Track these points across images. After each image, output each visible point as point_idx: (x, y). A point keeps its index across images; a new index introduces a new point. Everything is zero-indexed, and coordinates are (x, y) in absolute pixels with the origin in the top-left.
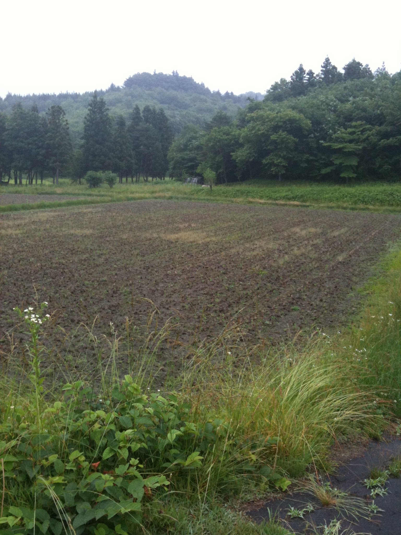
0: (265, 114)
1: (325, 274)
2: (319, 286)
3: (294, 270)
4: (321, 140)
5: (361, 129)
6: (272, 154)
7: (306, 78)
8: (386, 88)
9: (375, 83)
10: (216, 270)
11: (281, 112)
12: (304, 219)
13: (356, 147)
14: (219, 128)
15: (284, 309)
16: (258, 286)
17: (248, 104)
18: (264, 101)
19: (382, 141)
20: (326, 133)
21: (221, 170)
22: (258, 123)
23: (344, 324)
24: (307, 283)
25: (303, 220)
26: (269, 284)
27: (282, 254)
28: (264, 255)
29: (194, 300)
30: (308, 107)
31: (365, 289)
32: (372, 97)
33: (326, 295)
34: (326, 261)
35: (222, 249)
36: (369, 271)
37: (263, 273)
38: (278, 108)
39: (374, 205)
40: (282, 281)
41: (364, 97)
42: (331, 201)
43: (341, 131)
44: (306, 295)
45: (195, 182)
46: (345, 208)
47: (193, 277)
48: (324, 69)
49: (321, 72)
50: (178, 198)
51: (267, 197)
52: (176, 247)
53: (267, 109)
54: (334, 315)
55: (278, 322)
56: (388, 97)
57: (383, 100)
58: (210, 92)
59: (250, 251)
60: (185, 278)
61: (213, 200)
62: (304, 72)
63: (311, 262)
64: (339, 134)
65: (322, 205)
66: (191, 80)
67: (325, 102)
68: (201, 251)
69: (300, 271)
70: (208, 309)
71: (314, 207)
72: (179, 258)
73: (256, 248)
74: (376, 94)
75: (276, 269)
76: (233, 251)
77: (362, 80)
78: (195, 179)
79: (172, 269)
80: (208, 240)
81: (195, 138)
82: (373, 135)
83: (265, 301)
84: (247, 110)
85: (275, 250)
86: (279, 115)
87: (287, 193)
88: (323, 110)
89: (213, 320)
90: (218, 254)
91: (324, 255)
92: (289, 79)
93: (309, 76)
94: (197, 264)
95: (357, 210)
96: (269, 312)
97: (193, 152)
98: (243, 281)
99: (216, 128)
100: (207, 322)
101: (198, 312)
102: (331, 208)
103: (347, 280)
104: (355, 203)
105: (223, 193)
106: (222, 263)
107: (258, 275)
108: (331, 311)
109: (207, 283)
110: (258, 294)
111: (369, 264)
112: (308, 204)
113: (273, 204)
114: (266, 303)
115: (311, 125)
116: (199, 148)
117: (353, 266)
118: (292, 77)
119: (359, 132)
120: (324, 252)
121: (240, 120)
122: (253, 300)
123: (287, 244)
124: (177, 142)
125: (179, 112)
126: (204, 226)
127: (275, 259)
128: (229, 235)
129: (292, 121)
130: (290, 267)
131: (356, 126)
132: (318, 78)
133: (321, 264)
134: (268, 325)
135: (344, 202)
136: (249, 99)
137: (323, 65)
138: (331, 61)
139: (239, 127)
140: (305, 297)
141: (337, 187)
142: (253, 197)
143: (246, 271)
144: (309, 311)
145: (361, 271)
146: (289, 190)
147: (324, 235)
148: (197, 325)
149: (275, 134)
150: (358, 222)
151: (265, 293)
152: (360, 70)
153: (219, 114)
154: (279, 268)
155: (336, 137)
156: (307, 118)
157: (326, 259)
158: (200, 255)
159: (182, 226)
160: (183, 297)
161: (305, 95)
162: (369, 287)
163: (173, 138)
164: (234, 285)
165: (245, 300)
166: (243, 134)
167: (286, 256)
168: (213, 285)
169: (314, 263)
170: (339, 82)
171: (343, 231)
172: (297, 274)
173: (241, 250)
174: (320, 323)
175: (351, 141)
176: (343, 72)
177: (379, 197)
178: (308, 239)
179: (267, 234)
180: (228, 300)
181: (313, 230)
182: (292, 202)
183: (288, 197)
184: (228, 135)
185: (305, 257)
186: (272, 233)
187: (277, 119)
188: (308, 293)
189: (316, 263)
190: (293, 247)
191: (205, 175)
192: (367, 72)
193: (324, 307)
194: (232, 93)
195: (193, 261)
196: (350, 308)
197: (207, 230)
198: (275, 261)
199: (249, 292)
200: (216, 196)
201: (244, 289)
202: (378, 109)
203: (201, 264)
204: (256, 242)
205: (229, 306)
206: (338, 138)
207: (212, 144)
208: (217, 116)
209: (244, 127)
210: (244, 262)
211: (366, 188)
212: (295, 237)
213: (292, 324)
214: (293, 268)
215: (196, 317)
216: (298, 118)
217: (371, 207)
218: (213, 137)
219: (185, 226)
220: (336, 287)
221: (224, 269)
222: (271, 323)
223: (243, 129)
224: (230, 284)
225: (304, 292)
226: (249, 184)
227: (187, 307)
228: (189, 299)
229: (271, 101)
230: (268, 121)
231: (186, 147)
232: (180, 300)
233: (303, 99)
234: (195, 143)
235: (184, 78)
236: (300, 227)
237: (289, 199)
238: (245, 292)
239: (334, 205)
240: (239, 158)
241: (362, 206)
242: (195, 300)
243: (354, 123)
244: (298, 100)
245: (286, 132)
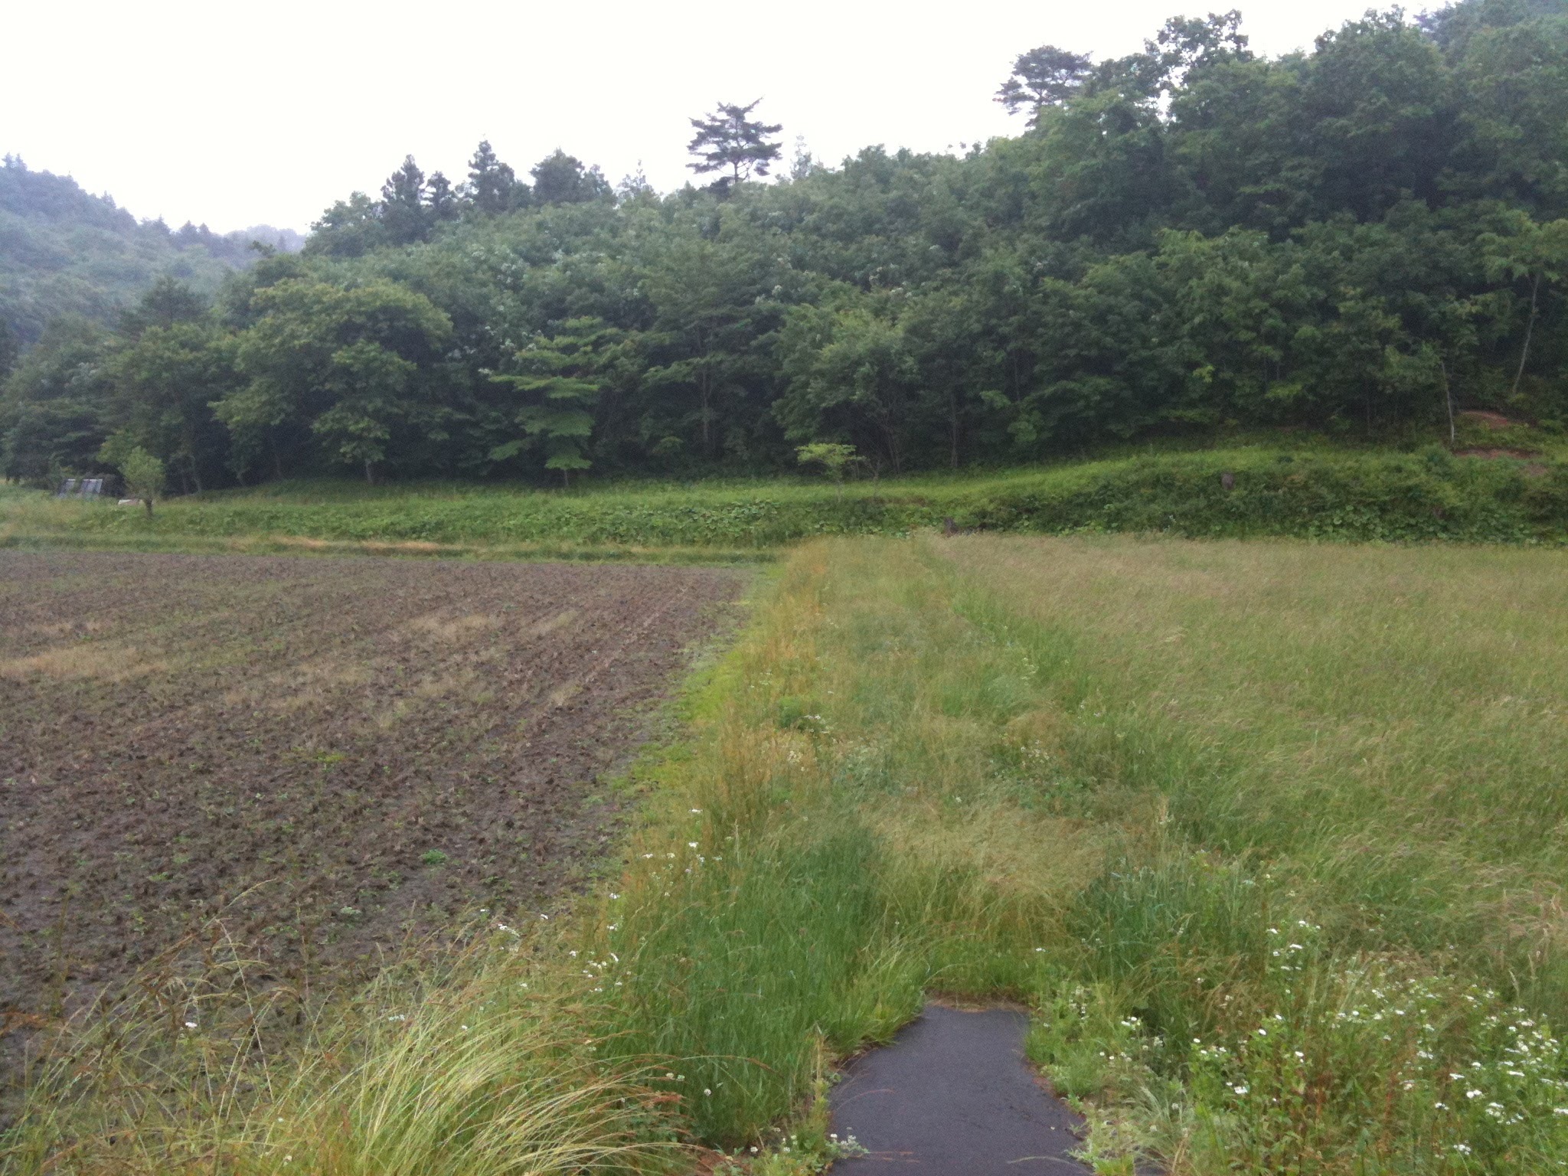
0: (311, 292)
1: (518, 746)
2: (502, 783)
3: (425, 742)
4: (484, 366)
5: (593, 337)
6: (339, 405)
7: (426, 195)
8: (650, 229)
9: (621, 214)
10: (174, 762)
11: (357, 286)
12: (450, 589)
13: (581, 386)
14: (167, 328)
15: (399, 862)
16: (316, 800)
17: (255, 259)
18: (303, 253)
19: (653, 369)
20: (497, 348)
21: (180, 454)
22: (289, 315)
23: (577, 886)
24: (466, 776)
25: (448, 594)
26: (349, 794)
27: (385, 699)
28: (330, 704)
29: (100, 866)
30: (437, 275)
31: (633, 781)
32: (615, 253)
33: (525, 807)
34: (520, 708)
35: (191, 694)
36: (641, 727)
37: (328, 759)
38: (349, 274)
39: (644, 545)
40: (390, 777)
41: (594, 254)
42: (524, 534)
43: (537, 343)
44: (464, 814)
45: (94, 492)
46: (566, 556)
47: (96, 793)
48: (477, 172)
49: (470, 180)
50: (36, 544)
51: (334, 529)
52: (32, 698)
53: (315, 275)
54: (548, 865)
55: (382, 904)
56: (658, 255)
57: (646, 262)
58: (134, 222)
59: (283, 696)
60: (68, 796)
61: (158, 545)
62: (421, 176)
63: (476, 716)
64: (531, 351)
65: (501, 548)
66: (67, 183)
67: (485, 261)
68: (121, 705)
69: (444, 743)
70: (151, 891)
71: (477, 556)
72: (44, 734)
73: (304, 684)
74: (625, 246)
75: (371, 743)
76: (229, 699)
77: (585, 206)
78: (95, 483)
79: (22, 770)
80: (144, 668)
81: (87, 357)
82: (625, 354)
83: (339, 845)
84: (254, 278)
85: (363, 687)
86: (352, 293)
87: (394, 518)
88: (484, 284)
89: (170, 925)
90: (180, 713)
91: (513, 690)
92: (376, 196)
93: (434, 190)
94: (105, 747)
95: (599, 558)
96: (351, 879)
97: (84, 399)
98: (264, 790)
99: (154, 328)
100: (147, 932)
101: (115, 904)
102: (527, 555)
103: (582, 759)
104: (594, 539)
105: (191, 522)
106: (194, 740)
107: (313, 766)
108: (539, 854)
109: (143, 807)
110: (314, 826)
111: (639, 708)
112: (458, 547)
113: (355, 551)
114: (340, 850)
115: (450, 324)
116: (101, 386)
117: (595, 716)
118: (384, 188)
119: (586, 345)
120: (511, 683)
121: (233, 304)
122: (302, 846)
123: (401, 667)
124: (26, 367)
125: (33, 277)
126: (128, 627)
127: (364, 715)
128: (213, 649)
129: (393, 312)
130: (413, 735)
131: (577, 329)
132: (461, 195)
133: (504, 718)
134: (349, 918)
135: (563, 538)
136: (257, 245)
137: (473, 161)
138: (493, 151)
139: (232, 328)
140: (462, 820)
141: (538, 497)
142: (291, 533)
143: (274, 757)
144: (474, 861)
145: (618, 729)
146: (400, 509)
147: (512, 634)
148: (112, 943)
149: (345, 347)
150: (603, 592)
151: (339, 821)
152: (578, 177)
153: (164, 288)
154: (379, 739)
155: (525, 360)
156: (436, 303)
157: (518, 701)
158: (118, 721)
159: (51, 631)
160: (60, 860)
161: (426, 242)
162: (643, 772)
163: (14, 358)
164: (235, 804)
165: (274, 850)
166: (244, 347)
167: (400, 704)
168: (164, 811)
169: (484, 716)
170: (522, 210)
171: (563, 618)
172: (434, 755)
173: (255, 695)
174: (509, 892)
175: (567, 371)
176: (531, 182)
177: (657, 521)
178: (463, 650)
179: (338, 640)
180: (217, 853)
181: (477, 621)
182: (410, 544)
183: (398, 528)
184: (195, 348)
185: (457, 703)
186: (353, 636)
187: (348, 306)
188: (468, 808)
189: (490, 716)
190: (420, 676)
191: (127, 471)
192: (596, 184)
193: (519, 844)
194: (204, 228)
195: (95, 739)
196: (594, 837)
197: (140, 637)
198: (365, 720)
199: (287, 824)
200: (166, 532)
201: (270, 815)
202: (634, 286)
203: (122, 748)
204: (304, 667)
205: (222, 872)
206: (531, 361)
207: (144, 374)
208: (157, 293)
209: (248, 328)
210: (266, 732)
211: (619, 498)
212: (424, 646)
213: (424, 907)
214: (421, 737)
215: (109, 919)
216: (409, 306)
217: (636, 549)
218: (148, 355)
219: (62, 630)
220: (551, 782)
221: (201, 757)
222: (358, 911)
223: (244, 332)
224: (220, 804)
225: (458, 804)
226: (276, 495)
227: (76, 889)
228: (85, 865)
229: (327, 254)
230: (320, 312)
231: (57, 386)
232: (51, 869)
233: (420, 255)
234: (90, 372)
235: (46, 179)
236: (439, 614)
237: (402, 535)
238: (272, 824)
239: (533, 547)
240: (236, 418)
241: (611, 547)
242: (105, 865)
243: (572, 323)
244: (409, 255)
245: (377, 344)
